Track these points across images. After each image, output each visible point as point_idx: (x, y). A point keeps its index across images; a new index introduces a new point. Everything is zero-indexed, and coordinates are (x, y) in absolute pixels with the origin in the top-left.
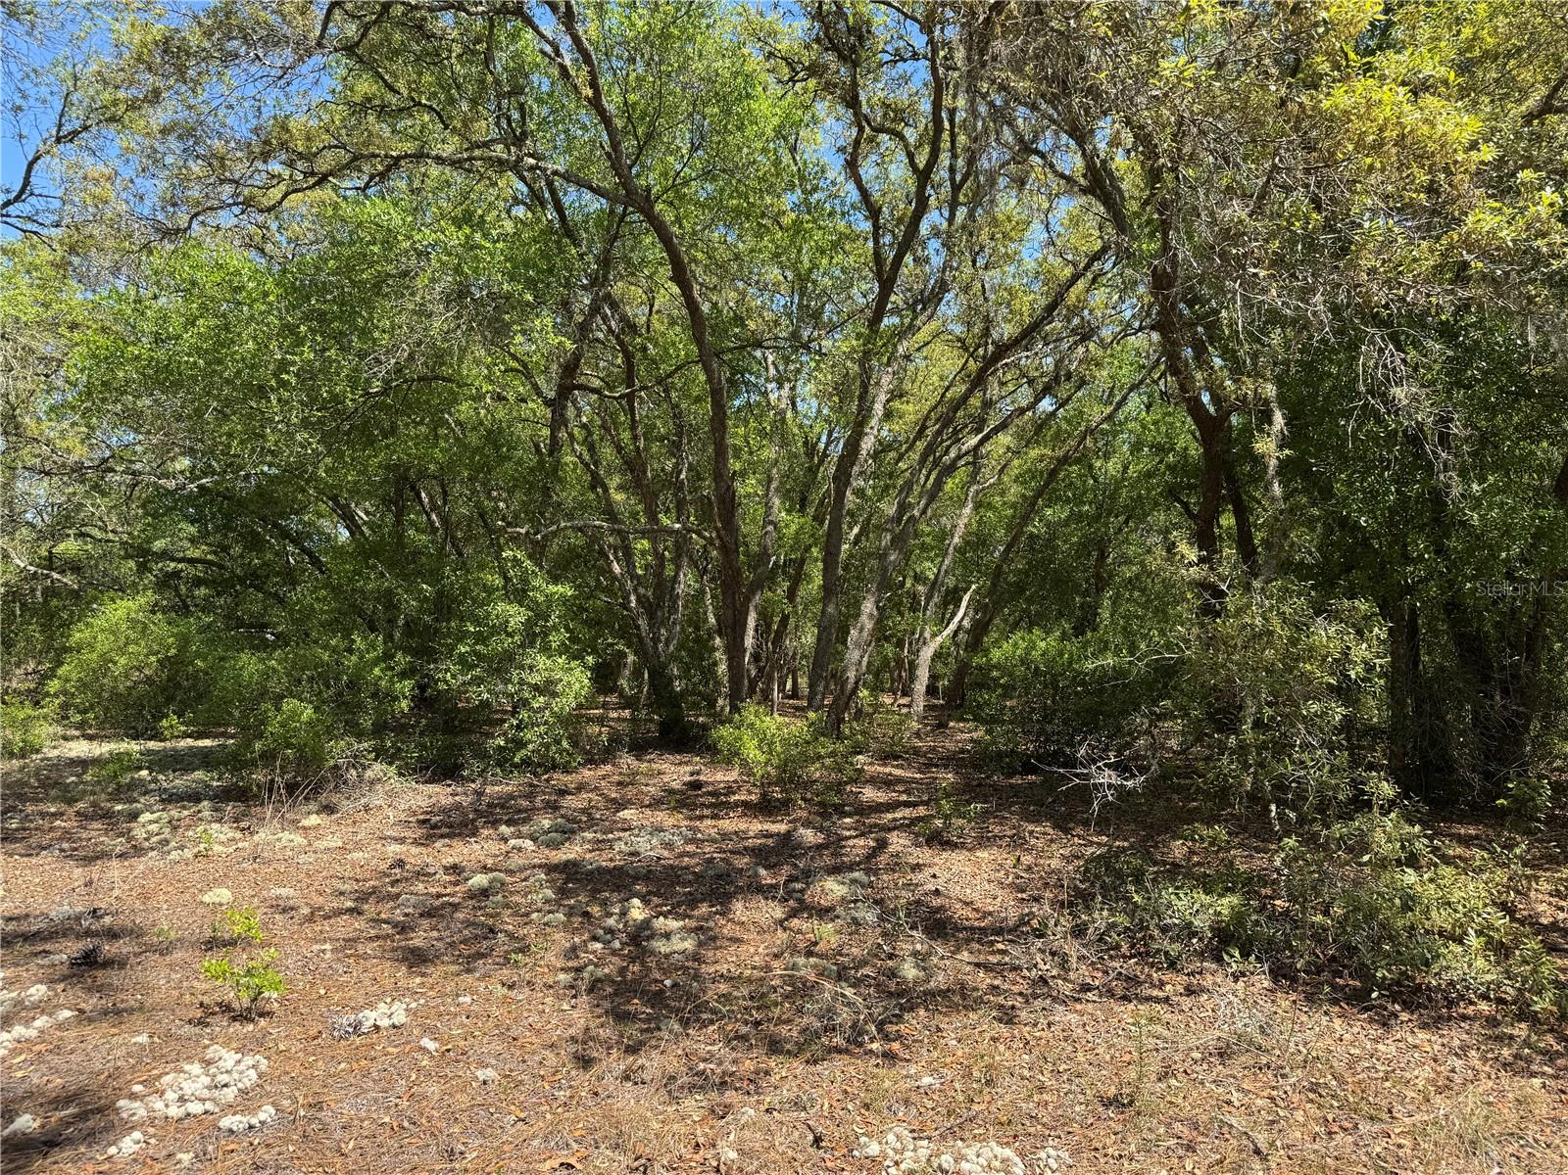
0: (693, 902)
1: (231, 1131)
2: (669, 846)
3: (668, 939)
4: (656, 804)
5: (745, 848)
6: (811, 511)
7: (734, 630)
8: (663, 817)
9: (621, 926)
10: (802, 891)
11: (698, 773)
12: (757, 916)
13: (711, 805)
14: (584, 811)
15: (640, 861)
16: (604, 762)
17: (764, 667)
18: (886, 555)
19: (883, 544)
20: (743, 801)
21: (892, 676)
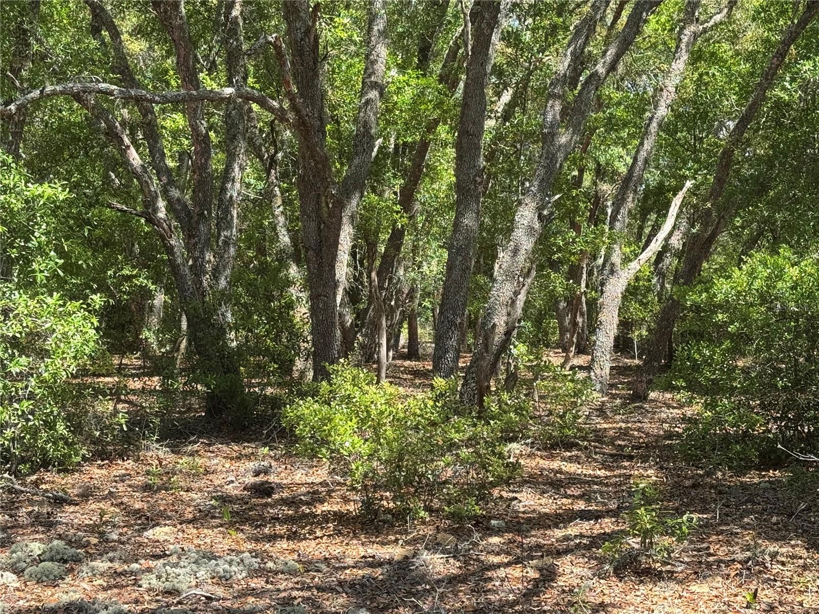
4: (202, 518)
5: (341, 583)
6: (437, 67)
7: (318, 253)
11: (266, 472)
13: (287, 520)
14: (93, 529)
15: (180, 603)
16: (122, 455)
17: (366, 310)
18: (553, 135)
19: (549, 117)
20: (335, 513)
21: (561, 323)
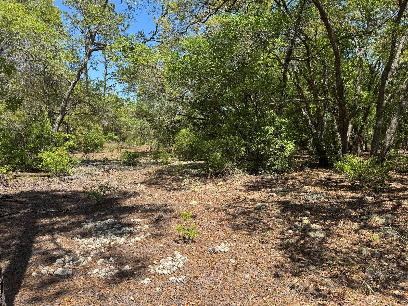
0: (325, 219)
1: (172, 282)
2: (318, 199)
3: (315, 232)
4: (315, 185)
5: (346, 202)
6: (372, 91)
7: (343, 130)
8: (318, 189)
9: (300, 225)
10: (366, 219)
11: (331, 175)
12: (349, 227)
13: (334, 186)
14: (292, 185)
15: (309, 203)
16: (301, 170)
17: (355, 142)
18: (402, 103)
19: (401, 99)
20: (346, 185)
21: (403, 144)
